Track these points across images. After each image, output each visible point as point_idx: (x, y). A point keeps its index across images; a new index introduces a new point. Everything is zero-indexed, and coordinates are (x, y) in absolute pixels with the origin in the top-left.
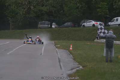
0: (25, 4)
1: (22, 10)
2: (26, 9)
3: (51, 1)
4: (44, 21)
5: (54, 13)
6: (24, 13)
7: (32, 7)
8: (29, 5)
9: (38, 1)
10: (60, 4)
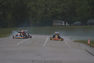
0: (42, 6)
1: (40, 11)
2: (43, 10)
3: (64, 4)
4: (57, 21)
5: (66, 14)
6: (42, 13)
7: (48, 9)
8: (46, 7)
9: (53, 4)
10: (71, 7)
